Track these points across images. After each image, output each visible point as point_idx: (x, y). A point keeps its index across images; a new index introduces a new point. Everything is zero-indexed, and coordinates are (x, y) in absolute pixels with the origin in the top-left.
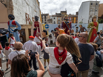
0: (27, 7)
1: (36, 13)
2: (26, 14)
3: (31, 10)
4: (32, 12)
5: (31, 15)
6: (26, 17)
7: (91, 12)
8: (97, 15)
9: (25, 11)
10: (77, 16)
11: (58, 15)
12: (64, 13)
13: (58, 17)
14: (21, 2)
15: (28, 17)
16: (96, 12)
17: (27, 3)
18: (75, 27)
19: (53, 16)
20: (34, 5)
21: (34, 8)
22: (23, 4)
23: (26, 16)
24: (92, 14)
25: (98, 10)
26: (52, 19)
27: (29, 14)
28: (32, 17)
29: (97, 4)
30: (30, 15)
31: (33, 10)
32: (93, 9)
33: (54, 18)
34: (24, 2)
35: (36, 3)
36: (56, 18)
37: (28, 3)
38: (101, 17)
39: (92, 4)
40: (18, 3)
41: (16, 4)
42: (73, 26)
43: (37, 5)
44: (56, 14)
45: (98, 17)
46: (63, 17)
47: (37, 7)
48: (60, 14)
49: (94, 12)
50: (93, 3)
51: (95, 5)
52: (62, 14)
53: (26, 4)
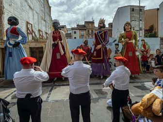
0: (30, 12)
1: (44, 22)
2: (28, 23)
3: (36, 17)
4: (38, 21)
5: (36, 26)
6: (28, 29)
7: (133, 22)
8: (143, 27)
9: (26, 18)
10: (110, 29)
11: (81, 28)
12: (90, 25)
13: (81, 31)
14: (19, 4)
15: (30, 29)
16: (140, 22)
17: (30, 6)
18: (114, 44)
19: (72, 29)
20: (42, 10)
21: (41, 15)
22: (22, 6)
23: (27, 26)
24: (135, 25)
25: (143, 19)
26: (71, 33)
27: (33, 24)
28: (38, 29)
29: (141, 10)
30: (34, 26)
31: (40, 18)
32: (136, 17)
33: (75, 33)
34: (25, 3)
35: (46, 7)
36: (78, 31)
37: (32, 6)
38: (149, 30)
39: (133, 10)
40: (13, 4)
41: (10, 5)
42: (110, 43)
43: (47, 11)
44: (78, 25)
45: (145, 30)
46: (89, 31)
47: (46, 14)
48: (84, 26)
49: (137, 23)
50: (135, 8)
51: (138, 11)
52: (87, 25)
53: (28, 7)
